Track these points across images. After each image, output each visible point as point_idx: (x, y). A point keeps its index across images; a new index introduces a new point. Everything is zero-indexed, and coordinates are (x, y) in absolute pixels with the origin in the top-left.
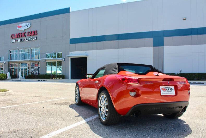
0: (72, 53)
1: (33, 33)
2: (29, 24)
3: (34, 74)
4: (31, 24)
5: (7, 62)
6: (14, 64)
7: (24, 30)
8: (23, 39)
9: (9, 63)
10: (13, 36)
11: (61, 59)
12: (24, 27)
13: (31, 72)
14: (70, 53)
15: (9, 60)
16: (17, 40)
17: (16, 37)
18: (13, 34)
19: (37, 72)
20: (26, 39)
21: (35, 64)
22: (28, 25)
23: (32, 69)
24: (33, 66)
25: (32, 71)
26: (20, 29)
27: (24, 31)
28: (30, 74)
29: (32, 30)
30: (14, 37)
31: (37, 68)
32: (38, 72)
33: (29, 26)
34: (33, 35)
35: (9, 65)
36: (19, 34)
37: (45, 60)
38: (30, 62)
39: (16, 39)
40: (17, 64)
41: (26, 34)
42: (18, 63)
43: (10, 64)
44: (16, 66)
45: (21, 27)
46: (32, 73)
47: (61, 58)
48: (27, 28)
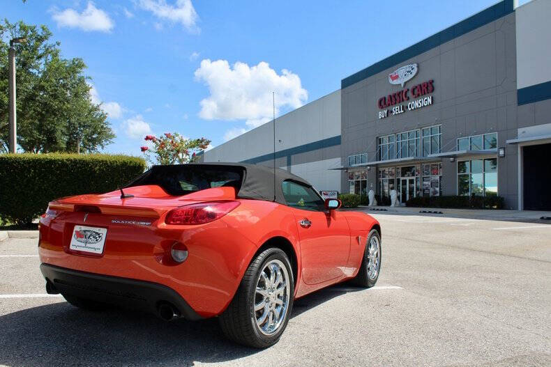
0: (524, 132)
1: (423, 88)
2: (415, 66)
3: (431, 194)
4: (418, 67)
5: (373, 165)
6: (387, 170)
7: (405, 83)
8: (403, 107)
9: (377, 169)
10: (383, 103)
11: (495, 153)
12: (404, 75)
13: (424, 190)
14: (520, 131)
15: (377, 161)
16: (392, 112)
17: (389, 105)
18: (383, 96)
19: (438, 189)
20: (410, 105)
21: (433, 169)
22: (413, 69)
23: (424, 182)
24: (427, 174)
25: (424, 187)
26: (395, 82)
27: (405, 85)
28: (421, 195)
29: (422, 80)
30: (385, 104)
31: (437, 178)
32: (440, 189)
33: (414, 72)
34: (425, 94)
35: (378, 172)
36: (394, 96)
37: (455, 156)
38: (421, 163)
39: (390, 108)
40: (394, 171)
41: (409, 94)
42: (395, 166)
43: (381, 169)
44: (392, 175)
45: (397, 77)
46: (426, 192)
47: (496, 150)
48: (411, 76)
